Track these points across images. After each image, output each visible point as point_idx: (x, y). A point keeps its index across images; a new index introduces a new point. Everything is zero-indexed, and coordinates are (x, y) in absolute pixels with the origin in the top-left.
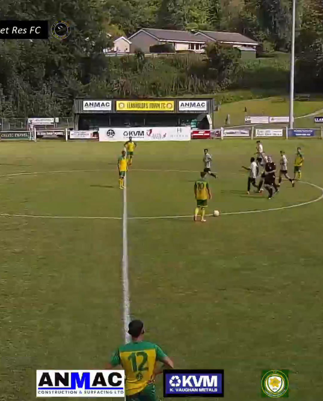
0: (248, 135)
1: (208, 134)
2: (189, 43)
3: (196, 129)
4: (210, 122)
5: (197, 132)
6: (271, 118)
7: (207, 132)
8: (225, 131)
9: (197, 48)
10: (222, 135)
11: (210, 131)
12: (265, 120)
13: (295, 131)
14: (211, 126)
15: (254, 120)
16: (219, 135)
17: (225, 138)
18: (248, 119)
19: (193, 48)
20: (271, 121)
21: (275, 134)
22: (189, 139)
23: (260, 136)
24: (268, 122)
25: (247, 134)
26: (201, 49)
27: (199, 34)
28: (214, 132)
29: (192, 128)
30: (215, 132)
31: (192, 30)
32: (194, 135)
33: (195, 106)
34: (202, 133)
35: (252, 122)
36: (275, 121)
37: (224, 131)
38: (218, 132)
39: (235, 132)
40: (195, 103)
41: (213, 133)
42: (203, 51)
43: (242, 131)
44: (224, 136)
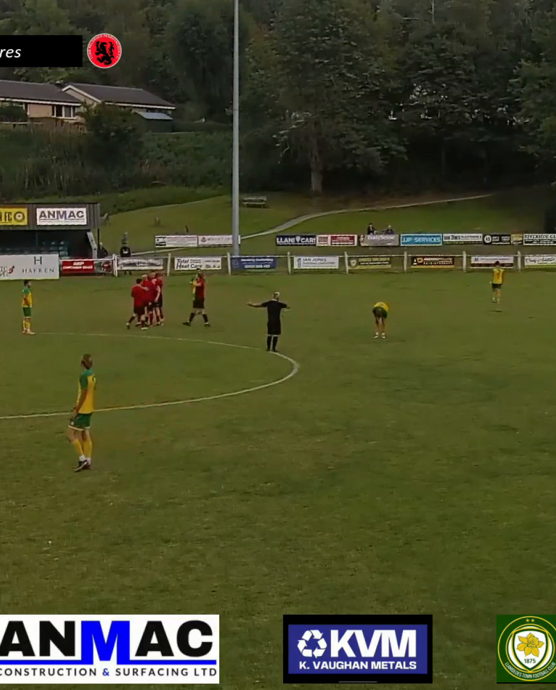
0: (161, 268)
1: (91, 267)
2: (53, 105)
3: (67, 259)
4: (94, 245)
5: (71, 264)
6: (201, 237)
7: (86, 263)
8: (121, 262)
9: (68, 115)
10: (116, 268)
11: (93, 261)
12: (191, 241)
13: (243, 260)
14: (95, 253)
15: (171, 241)
16: (110, 268)
17: (120, 272)
18: (161, 240)
19: (59, 114)
20: (200, 243)
21: (207, 266)
22: (56, 275)
23: (182, 269)
24: (196, 246)
25: (159, 266)
26: (74, 116)
27: (70, 89)
28: (101, 263)
29: (60, 256)
30: (103, 262)
31: (58, 82)
32: (65, 268)
33: (65, 218)
34: (78, 264)
35: (167, 246)
36: (207, 243)
37: (118, 260)
38: (107, 262)
39: (139, 263)
40: (65, 213)
41: (99, 265)
42: (78, 119)
43: (151, 261)
44: (118, 271)
